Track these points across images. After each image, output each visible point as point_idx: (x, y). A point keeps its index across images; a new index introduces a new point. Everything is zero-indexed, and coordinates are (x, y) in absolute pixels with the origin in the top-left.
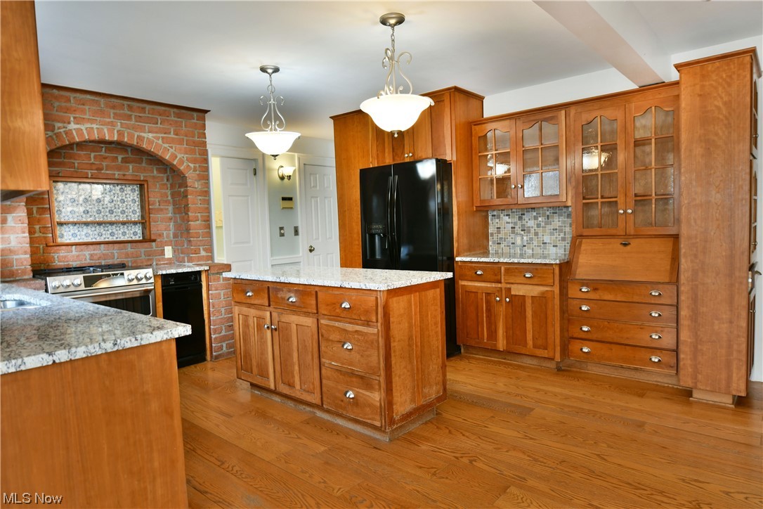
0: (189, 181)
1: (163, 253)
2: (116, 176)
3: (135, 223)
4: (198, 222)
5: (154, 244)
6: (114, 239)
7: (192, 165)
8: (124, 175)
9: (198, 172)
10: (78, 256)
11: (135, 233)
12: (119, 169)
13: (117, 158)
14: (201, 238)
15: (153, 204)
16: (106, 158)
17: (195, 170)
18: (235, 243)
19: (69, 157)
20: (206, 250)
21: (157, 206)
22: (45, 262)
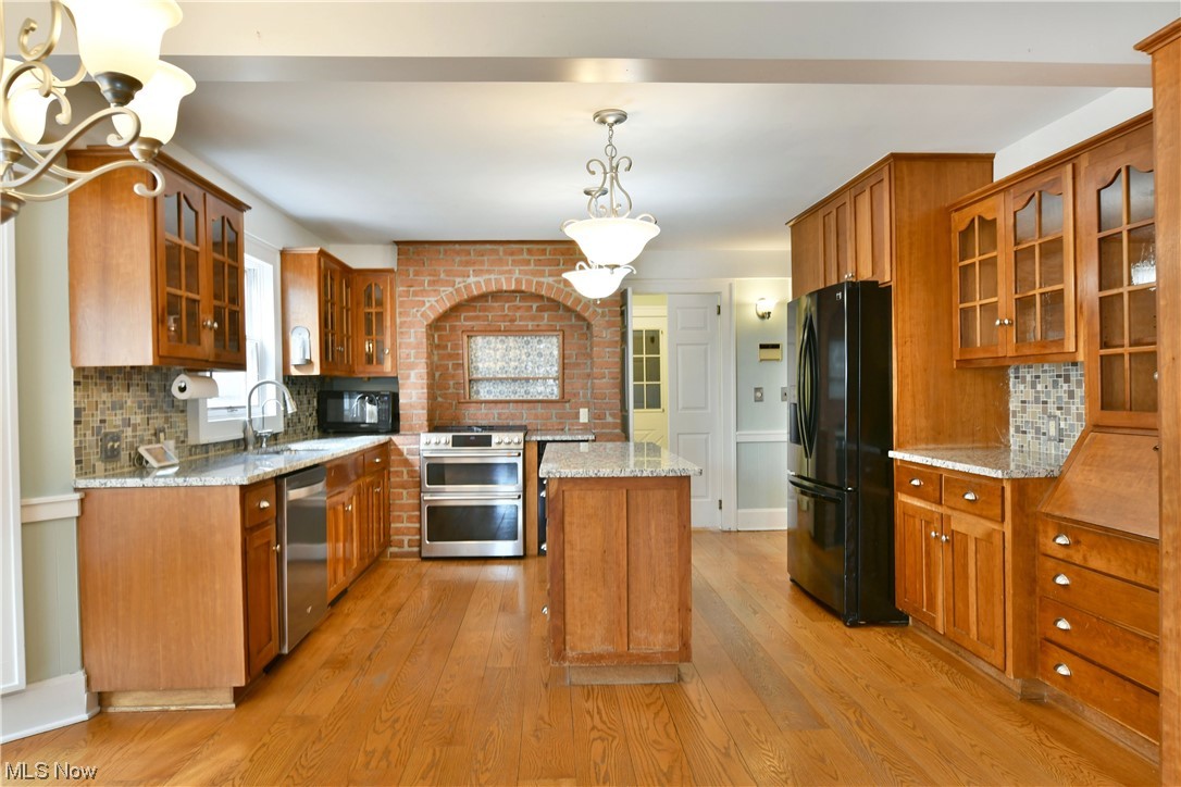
0: (595, 329)
1: (577, 416)
2: (530, 328)
3: (553, 379)
4: (604, 380)
5: (567, 405)
6: (529, 398)
7: (600, 310)
8: (538, 326)
9: (607, 319)
10: (486, 415)
11: (551, 390)
12: (533, 318)
13: (531, 307)
14: (607, 400)
15: (569, 358)
16: (519, 308)
17: (603, 315)
18: (684, 408)
19: (484, 309)
20: (612, 415)
21: (573, 360)
22: (456, 418)
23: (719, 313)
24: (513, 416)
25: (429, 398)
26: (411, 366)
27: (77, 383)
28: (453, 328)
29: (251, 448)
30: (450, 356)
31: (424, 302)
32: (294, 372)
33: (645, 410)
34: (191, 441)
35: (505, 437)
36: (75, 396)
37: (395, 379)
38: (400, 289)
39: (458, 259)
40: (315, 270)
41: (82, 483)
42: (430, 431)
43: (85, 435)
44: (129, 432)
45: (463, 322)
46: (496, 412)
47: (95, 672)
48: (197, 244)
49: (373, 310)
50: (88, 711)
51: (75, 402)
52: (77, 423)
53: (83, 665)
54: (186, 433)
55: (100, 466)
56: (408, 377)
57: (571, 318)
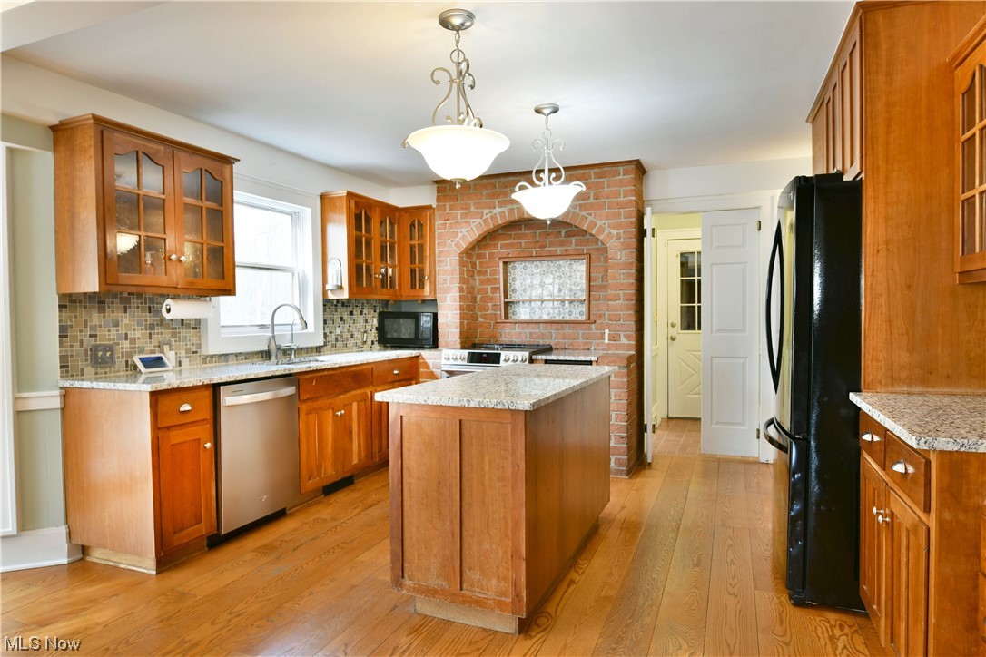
0: (611, 252)
1: (601, 337)
2: (559, 253)
3: (581, 301)
4: (619, 302)
5: (593, 326)
6: (560, 318)
7: (614, 232)
8: (566, 250)
9: (622, 240)
10: (519, 334)
11: (579, 313)
12: (561, 244)
13: (560, 232)
14: (621, 322)
15: (595, 280)
16: (549, 235)
17: (618, 237)
18: (718, 331)
19: (518, 237)
20: (627, 337)
21: (599, 283)
22: (494, 336)
23: (760, 229)
24: (543, 336)
25: (462, 318)
26: (447, 291)
27: (60, 306)
28: (492, 256)
29: (273, 358)
30: (489, 281)
31: (457, 233)
32: (331, 296)
34: (204, 352)
36: (60, 316)
37: (434, 301)
38: (438, 223)
39: (485, 192)
40: (345, 210)
41: (66, 384)
42: (457, 348)
43: (72, 346)
44: (126, 344)
45: (501, 249)
46: (528, 331)
47: (73, 528)
48: (164, 194)
49: (415, 242)
50: (69, 557)
51: (60, 321)
52: (62, 336)
53: (67, 522)
54: (199, 346)
55: (89, 370)
56: (445, 300)
57: (597, 244)
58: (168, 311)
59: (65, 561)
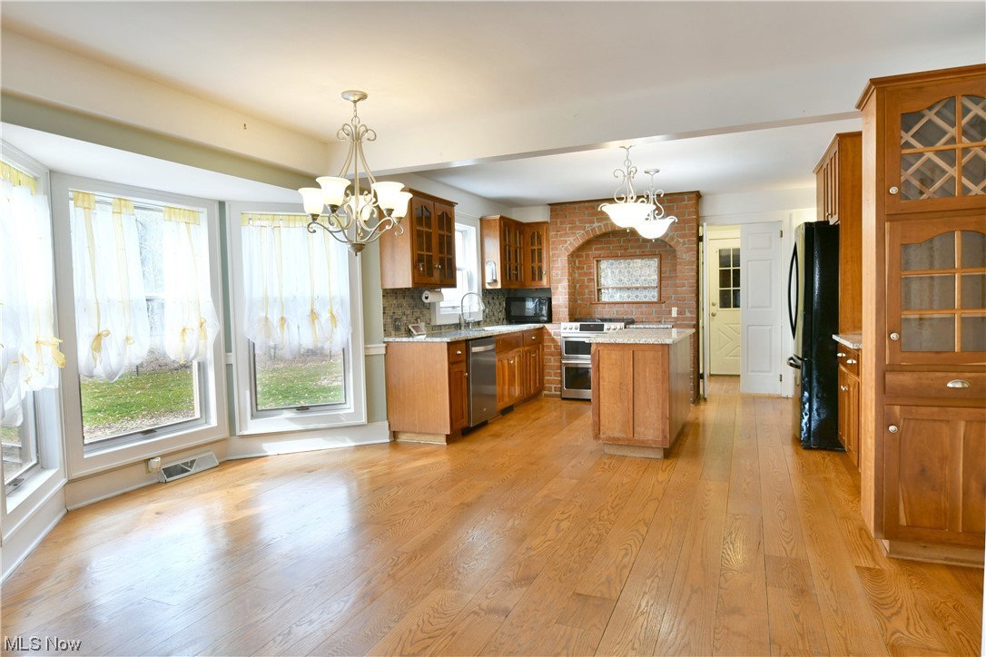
0: (678, 254)
1: (670, 312)
2: (638, 253)
3: (654, 288)
4: (684, 288)
5: (663, 305)
6: (638, 300)
7: (681, 240)
8: (643, 252)
9: (686, 246)
11: (652, 296)
12: (640, 247)
15: (664, 273)
16: (630, 241)
17: (684, 243)
18: (753, 307)
19: (608, 243)
20: (690, 312)
21: (668, 275)
22: (590, 314)
23: (782, 236)
24: (626, 313)
25: (570, 301)
26: (560, 281)
27: (384, 296)
28: (587, 256)
29: (463, 328)
30: (585, 274)
31: (566, 241)
32: (488, 287)
33: (732, 309)
34: (433, 324)
35: (613, 325)
36: (383, 302)
37: (549, 290)
38: (552, 233)
39: (587, 212)
40: (498, 228)
41: (386, 340)
42: (570, 321)
43: (387, 319)
44: (405, 318)
45: (593, 252)
46: (615, 309)
47: (392, 422)
48: (431, 229)
49: (536, 248)
50: (389, 438)
51: (383, 304)
52: (384, 313)
53: (388, 419)
54: (430, 320)
55: (393, 333)
56: (557, 288)
57: (665, 246)
58: (427, 298)
59: (388, 441)
